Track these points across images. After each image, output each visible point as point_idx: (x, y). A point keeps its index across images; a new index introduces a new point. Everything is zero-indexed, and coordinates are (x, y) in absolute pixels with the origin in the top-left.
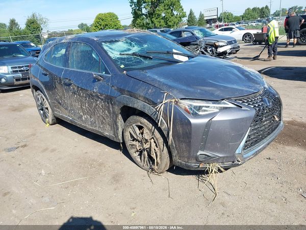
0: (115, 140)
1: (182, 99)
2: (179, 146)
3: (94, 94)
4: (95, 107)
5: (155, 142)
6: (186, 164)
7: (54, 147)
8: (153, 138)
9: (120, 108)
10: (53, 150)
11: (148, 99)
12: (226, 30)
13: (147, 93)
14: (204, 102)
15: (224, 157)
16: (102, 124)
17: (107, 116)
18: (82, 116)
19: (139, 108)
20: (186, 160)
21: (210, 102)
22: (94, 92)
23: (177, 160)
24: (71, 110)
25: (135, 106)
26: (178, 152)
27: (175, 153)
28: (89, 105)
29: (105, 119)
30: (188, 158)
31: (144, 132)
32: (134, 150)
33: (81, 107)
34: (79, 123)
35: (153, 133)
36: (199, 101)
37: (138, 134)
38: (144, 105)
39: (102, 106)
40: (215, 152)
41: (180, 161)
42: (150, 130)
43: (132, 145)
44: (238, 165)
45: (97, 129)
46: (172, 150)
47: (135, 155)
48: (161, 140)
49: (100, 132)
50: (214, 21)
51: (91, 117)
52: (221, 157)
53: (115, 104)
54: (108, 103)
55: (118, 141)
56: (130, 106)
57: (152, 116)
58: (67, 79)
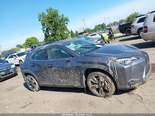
0: (82, 87)
1: (117, 59)
2: (120, 80)
3: (68, 68)
4: (69, 74)
5: (107, 82)
6: (124, 88)
7: (48, 100)
8: (105, 80)
9: (85, 70)
10: (48, 101)
11: (100, 63)
12: (93, 35)
13: (99, 60)
14: (126, 58)
15: (139, 80)
16: (73, 81)
17: (77, 76)
18: (60, 81)
19: (96, 68)
20: (124, 85)
21: (128, 58)
22: (68, 67)
23: (119, 87)
24: (53, 79)
25: (94, 67)
26: (120, 83)
27: (118, 84)
28: (65, 74)
29: (75, 78)
30: (125, 84)
31: (100, 78)
32: (94, 89)
33: (60, 76)
34: (58, 85)
35: (105, 78)
36: (124, 59)
37: (96, 81)
38: (99, 66)
39: (74, 72)
40: (135, 79)
41: (121, 87)
42: (103, 77)
43: (93, 87)
44: (145, 82)
45: (70, 85)
46: (117, 83)
47: (95, 91)
48: (110, 80)
49: (72, 86)
50: (83, 33)
51: (66, 80)
52: (138, 80)
53: (81, 69)
54: (77, 70)
55: (84, 87)
56: (91, 68)
57: (105, 70)
58: (49, 65)
